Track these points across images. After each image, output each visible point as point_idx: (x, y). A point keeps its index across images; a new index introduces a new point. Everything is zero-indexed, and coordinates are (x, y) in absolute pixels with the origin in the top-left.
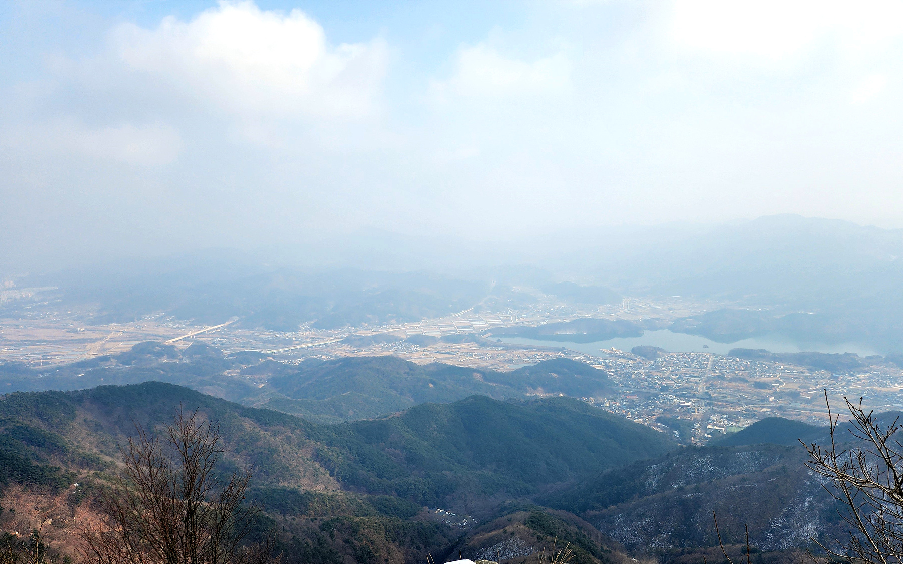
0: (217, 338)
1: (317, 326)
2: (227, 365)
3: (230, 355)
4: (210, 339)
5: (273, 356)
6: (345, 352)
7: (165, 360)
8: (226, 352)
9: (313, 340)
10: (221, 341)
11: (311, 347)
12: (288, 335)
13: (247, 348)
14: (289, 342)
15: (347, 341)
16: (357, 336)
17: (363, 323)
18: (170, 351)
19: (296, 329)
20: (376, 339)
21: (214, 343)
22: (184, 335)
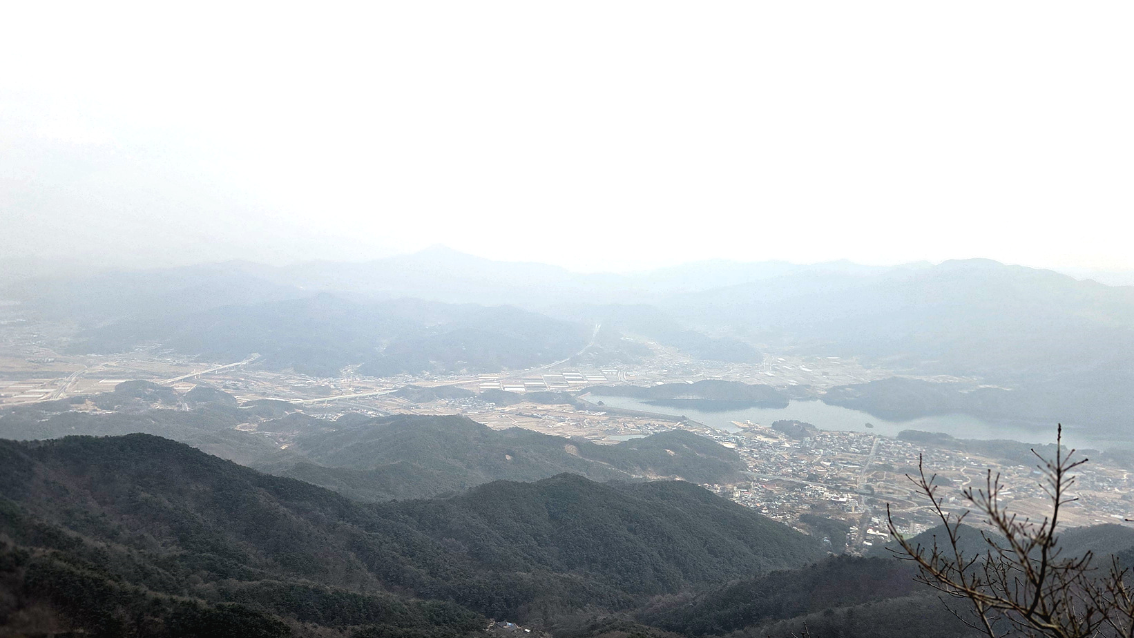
0: (230, 380)
1: (365, 372)
2: (242, 416)
3: (246, 404)
4: (220, 381)
5: (304, 409)
6: (397, 407)
7: (158, 406)
8: (241, 399)
9: (357, 390)
10: (235, 385)
11: (355, 399)
12: (324, 382)
13: (268, 396)
14: (326, 391)
15: (402, 393)
16: (415, 387)
17: (424, 372)
18: (166, 394)
19: (336, 375)
20: (440, 393)
21: (225, 387)
22: (187, 374)
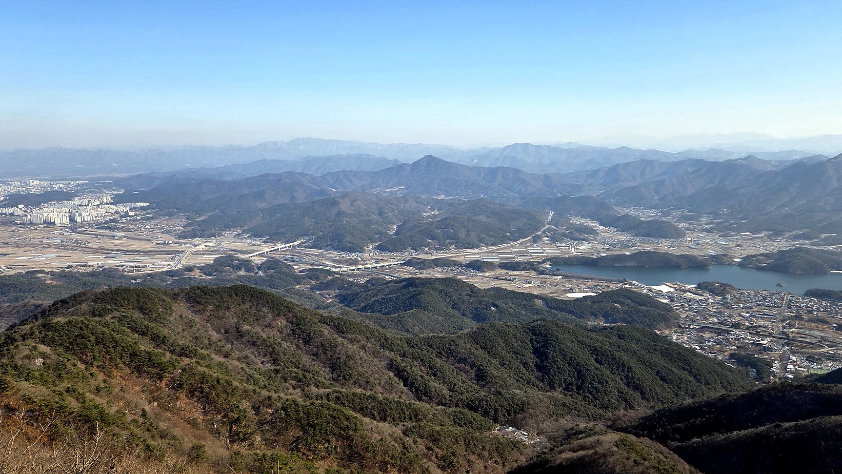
0: (289, 255)
1: (381, 248)
2: (298, 279)
3: (301, 272)
4: (282, 256)
5: (340, 274)
6: (407, 273)
7: (242, 273)
8: (297, 268)
9: (377, 261)
10: (292, 258)
11: (376, 268)
12: (353, 256)
13: (316, 265)
14: (355, 262)
15: (408, 263)
16: (419, 259)
17: (424, 248)
18: (246, 265)
19: (361, 250)
20: (437, 263)
21: (286, 260)
22: (260, 251)
